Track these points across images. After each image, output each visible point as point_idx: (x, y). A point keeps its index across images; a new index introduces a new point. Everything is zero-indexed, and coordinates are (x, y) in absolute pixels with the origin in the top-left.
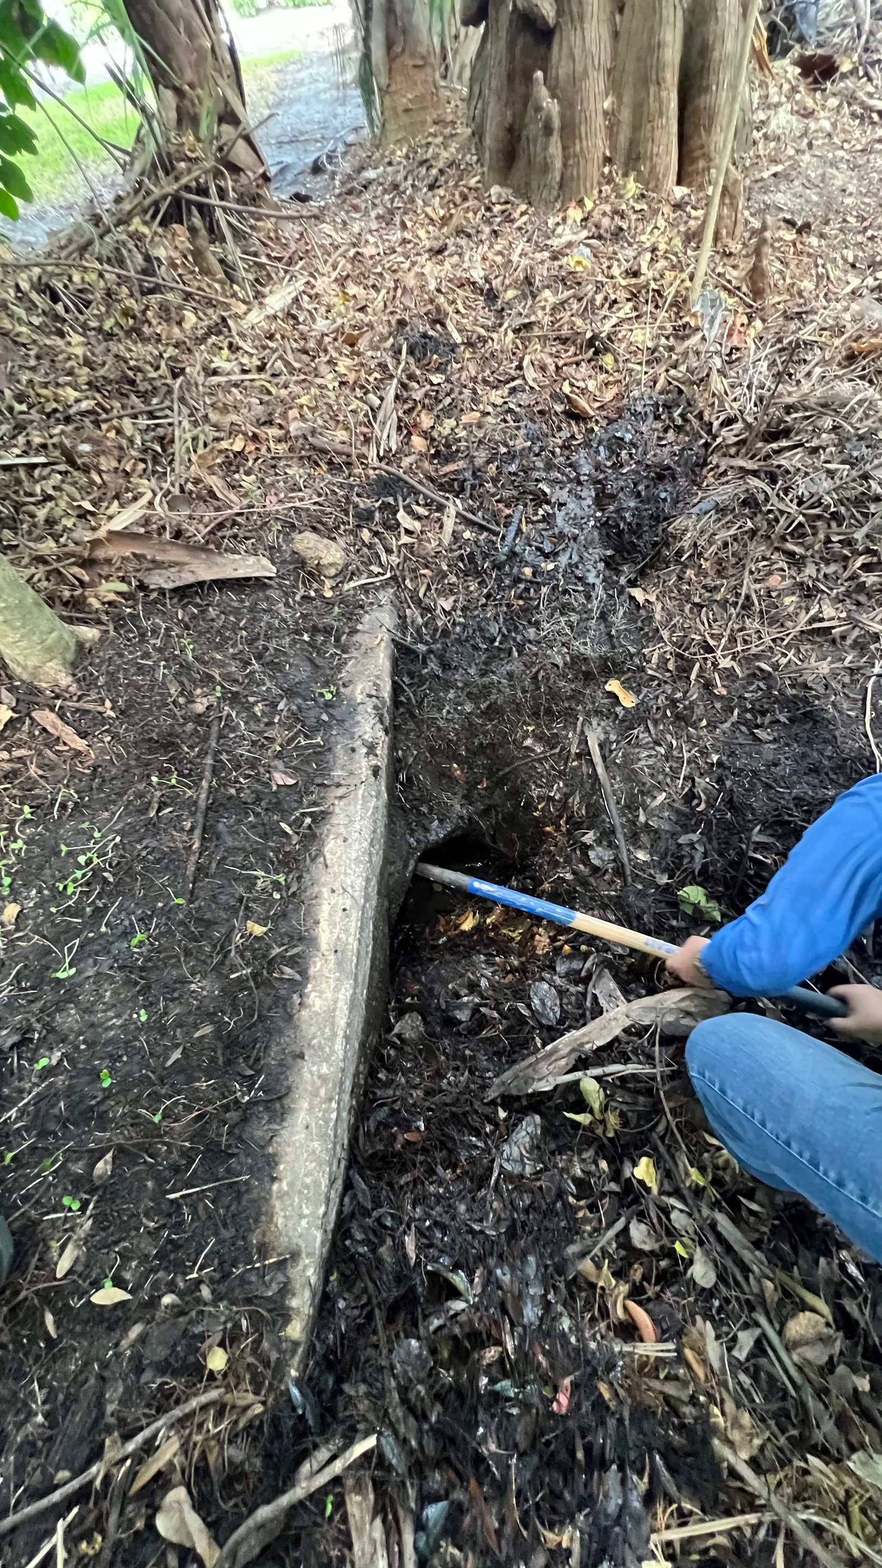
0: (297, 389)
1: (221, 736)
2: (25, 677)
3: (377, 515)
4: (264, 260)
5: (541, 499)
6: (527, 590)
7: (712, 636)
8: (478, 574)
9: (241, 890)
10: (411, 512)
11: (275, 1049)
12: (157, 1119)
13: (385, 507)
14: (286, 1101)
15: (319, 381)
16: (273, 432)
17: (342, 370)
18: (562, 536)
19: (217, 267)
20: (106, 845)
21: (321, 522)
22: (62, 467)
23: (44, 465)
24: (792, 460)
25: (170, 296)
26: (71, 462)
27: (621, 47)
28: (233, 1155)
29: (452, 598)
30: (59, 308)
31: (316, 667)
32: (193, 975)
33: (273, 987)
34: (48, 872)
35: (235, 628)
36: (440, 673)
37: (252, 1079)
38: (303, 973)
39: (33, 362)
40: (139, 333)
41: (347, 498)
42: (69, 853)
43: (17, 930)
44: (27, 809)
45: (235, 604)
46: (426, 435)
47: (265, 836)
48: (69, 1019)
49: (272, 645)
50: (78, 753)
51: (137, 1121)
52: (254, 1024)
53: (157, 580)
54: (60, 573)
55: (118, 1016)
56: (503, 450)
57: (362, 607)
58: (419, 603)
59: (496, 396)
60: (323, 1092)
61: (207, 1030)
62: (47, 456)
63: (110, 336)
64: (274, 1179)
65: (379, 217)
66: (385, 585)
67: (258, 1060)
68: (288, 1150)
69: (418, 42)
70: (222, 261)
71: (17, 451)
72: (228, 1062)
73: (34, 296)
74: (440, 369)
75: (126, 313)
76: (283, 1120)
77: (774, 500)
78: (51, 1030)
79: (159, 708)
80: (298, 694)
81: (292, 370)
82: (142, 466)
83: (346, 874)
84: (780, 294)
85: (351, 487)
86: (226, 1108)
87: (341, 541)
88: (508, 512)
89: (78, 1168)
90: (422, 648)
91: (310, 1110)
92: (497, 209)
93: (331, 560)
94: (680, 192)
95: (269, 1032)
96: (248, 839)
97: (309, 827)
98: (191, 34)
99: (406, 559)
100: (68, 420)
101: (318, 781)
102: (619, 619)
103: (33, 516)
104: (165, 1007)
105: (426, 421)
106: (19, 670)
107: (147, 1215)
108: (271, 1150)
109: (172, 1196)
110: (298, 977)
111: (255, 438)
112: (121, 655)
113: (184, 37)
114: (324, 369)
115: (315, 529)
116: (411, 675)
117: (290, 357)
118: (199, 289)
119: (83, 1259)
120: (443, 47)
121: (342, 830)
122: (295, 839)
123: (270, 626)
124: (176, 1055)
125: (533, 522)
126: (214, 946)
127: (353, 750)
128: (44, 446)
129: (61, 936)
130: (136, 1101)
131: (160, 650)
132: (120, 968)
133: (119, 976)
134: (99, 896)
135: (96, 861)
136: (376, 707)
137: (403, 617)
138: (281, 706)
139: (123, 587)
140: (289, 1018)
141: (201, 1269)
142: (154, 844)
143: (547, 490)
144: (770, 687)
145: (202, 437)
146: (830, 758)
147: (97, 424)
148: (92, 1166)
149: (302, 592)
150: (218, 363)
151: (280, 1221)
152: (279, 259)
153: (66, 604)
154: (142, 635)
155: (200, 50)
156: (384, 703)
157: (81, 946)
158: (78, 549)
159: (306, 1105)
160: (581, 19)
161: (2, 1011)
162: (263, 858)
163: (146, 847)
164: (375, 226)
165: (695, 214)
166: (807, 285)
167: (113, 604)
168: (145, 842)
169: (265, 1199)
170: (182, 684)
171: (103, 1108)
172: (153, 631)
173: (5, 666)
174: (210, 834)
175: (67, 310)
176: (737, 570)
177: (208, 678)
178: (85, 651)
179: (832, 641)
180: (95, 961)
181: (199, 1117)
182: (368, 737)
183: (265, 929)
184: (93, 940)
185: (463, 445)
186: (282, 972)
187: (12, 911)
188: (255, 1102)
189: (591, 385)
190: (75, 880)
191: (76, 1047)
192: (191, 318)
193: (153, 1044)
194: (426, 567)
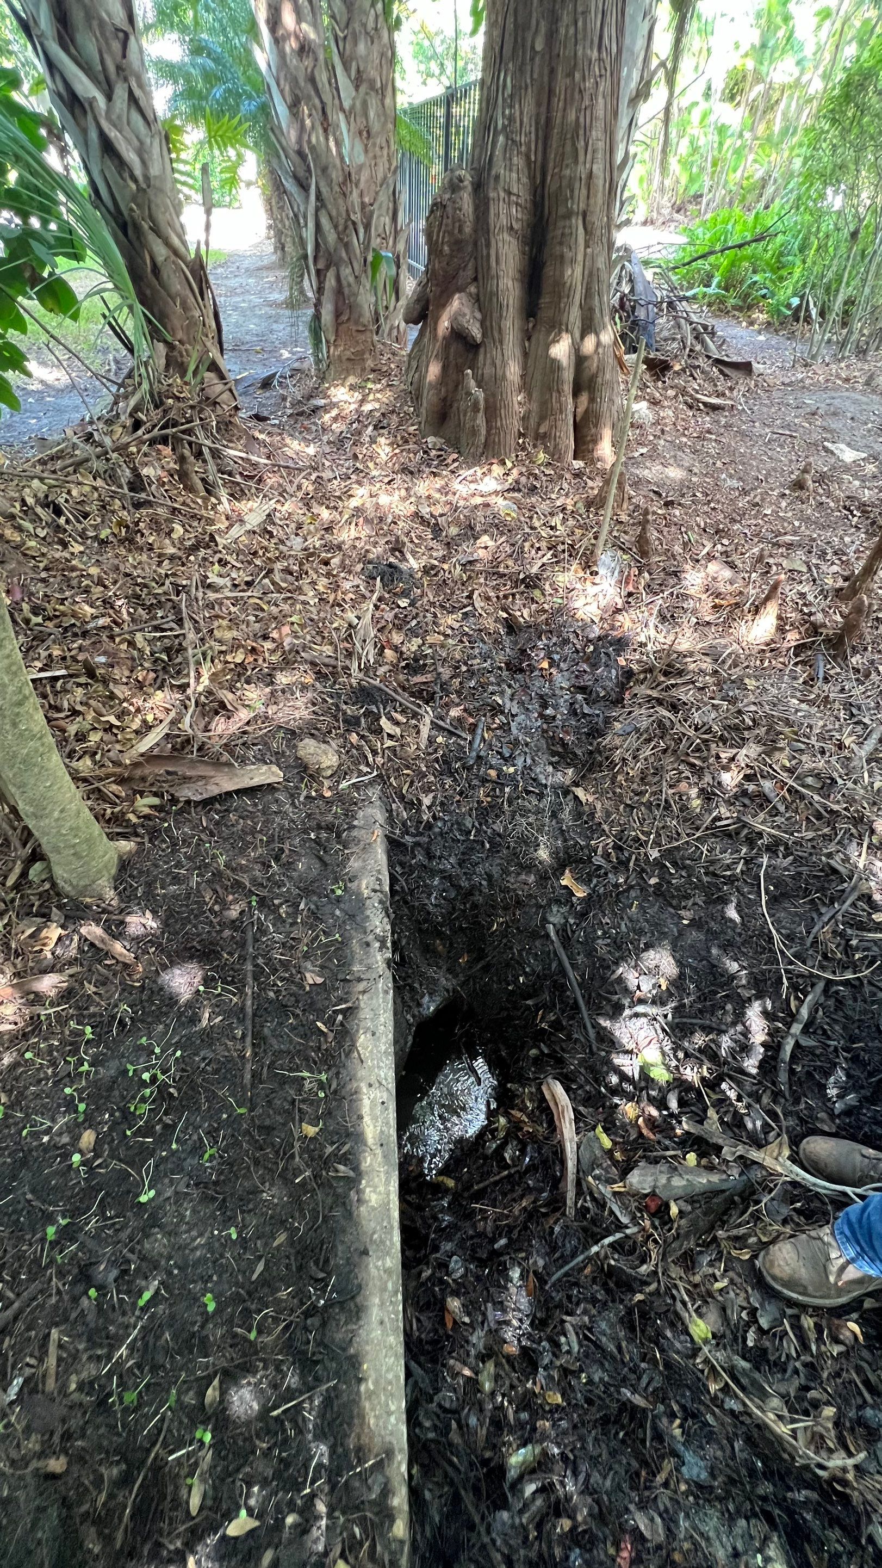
0: (286, 607)
1: (256, 940)
2: (73, 893)
3: (363, 721)
4: (238, 479)
5: (497, 710)
6: (494, 790)
7: (643, 833)
8: (451, 775)
9: (292, 1092)
10: (390, 718)
11: (340, 1248)
12: (252, 1336)
13: (368, 714)
14: (359, 1300)
15: (302, 598)
16: (268, 645)
17: (322, 589)
18: (516, 743)
19: (200, 485)
20: (166, 1060)
21: (316, 729)
22: (83, 680)
23: (63, 677)
24: (686, 695)
25: (160, 511)
26: (91, 674)
27: (530, 362)
28: (317, 1363)
29: (432, 795)
30: (62, 521)
31: (325, 864)
32: (263, 1184)
33: (331, 1186)
34: (116, 1093)
35: (253, 832)
36: (426, 862)
37: (325, 1281)
38: (356, 1169)
39: (44, 575)
40: (131, 541)
41: (337, 706)
42: (135, 1071)
43: (97, 1156)
44: (88, 1029)
45: (250, 809)
46: (396, 649)
47: (304, 1036)
48: (158, 1243)
49: (286, 846)
50: (126, 966)
51: (236, 1341)
52: (319, 1227)
53: (187, 793)
54: (99, 790)
55: (201, 1235)
56: (464, 668)
57: (355, 804)
58: (402, 798)
59: (450, 620)
60: (390, 1285)
61: (281, 1238)
62: (67, 668)
63: (103, 543)
64: (360, 1380)
65: (329, 443)
66: (371, 783)
67: (327, 1261)
68: (368, 1348)
69: (360, 315)
70: (203, 480)
71: (39, 664)
72: (300, 1268)
73: (39, 510)
74: (405, 594)
75: (120, 524)
76: (358, 1319)
77: (678, 725)
78: (143, 1258)
79: (196, 917)
80: (314, 892)
81: (279, 590)
82: (152, 675)
83: (379, 1067)
84: (660, 556)
85: (339, 696)
86: (307, 1314)
87: (333, 744)
88: (471, 720)
89: (190, 1399)
90: (408, 839)
91: (382, 1304)
92: (433, 453)
93: (329, 764)
94: (578, 464)
95: (332, 1231)
96: (291, 1041)
97: (342, 1024)
98: (184, 306)
99: (390, 760)
100: (85, 634)
101: (340, 976)
102: (566, 815)
103: (63, 730)
104: (243, 1220)
105: (397, 638)
106: (68, 888)
107: (258, 1436)
108: (352, 1351)
109: (275, 1413)
110: (352, 1174)
111: (253, 650)
112: (156, 866)
113: (178, 308)
114: (306, 588)
115: (312, 735)
116: (402, 864)
117: (277, 577)
118: (184, 504)
119: (210, 1493)
121: (369, 1024)
122: (331, 1036)
123: (282, 827)
124: (260, 1267)
125: (493, 730)
126: (277, 1152)
127: (368, 944)
128: (64, 658)
129: (139, 1156)
130: (230, 1322)
131: (189, 858)
132: (197, 1185)
133: (195, 1193)
134: (166, 1113)
135: (161, 1077)
136: (381, 902)
137: (390, 811)
138: (302, 906)
139: (156, 801)
140: (349, 1215)
141: (313, 1482)
142: (211, 1055)
143: (500, 702)
144: (689, 876)
145: (210, 653)
146: (740, 935)
147: (112, 638)
148: (202, 1394)
149: (305, 793)
150: (213, 579)
151: (372, 1421)
152: (252, 477)
153: (108, 821)
154: (174, 844)
155: (192, 323)
156: (385, 895)
157: (156, 1166)
158: (118, 770)
159: (377, 1301)
160: (501, 342)
161: (91, 1244)
162: (307, 1059)
163: (204, 1059)
164: (328, 450)
165: (590, 483)
166: (678, 549)
167: (147, 817)
168: (202, 1054)
169: (355, 1401)
170: (215, 891)
171: (204, 1333)
172: (184, 841)
173: (54, 885)
174: (259, 1040)
175: (68, 521)
176: (656, 779)
177: (238, 885)
178: (124, 865)
179: (729, 836)
180: (172, 1181)
181: (287, 1328)
182: (378, 931)
183: (317, 1129)
184: (166, 1158)
185: (429, 661)
186: (337, 1171)
187: (88, 1138)
188: (330, 1304)
189: (526, 613)
190: (143, 1100)
191: (170, 1273)
192: (179, 530)
193: (238, 1259)
194: (408, 767)
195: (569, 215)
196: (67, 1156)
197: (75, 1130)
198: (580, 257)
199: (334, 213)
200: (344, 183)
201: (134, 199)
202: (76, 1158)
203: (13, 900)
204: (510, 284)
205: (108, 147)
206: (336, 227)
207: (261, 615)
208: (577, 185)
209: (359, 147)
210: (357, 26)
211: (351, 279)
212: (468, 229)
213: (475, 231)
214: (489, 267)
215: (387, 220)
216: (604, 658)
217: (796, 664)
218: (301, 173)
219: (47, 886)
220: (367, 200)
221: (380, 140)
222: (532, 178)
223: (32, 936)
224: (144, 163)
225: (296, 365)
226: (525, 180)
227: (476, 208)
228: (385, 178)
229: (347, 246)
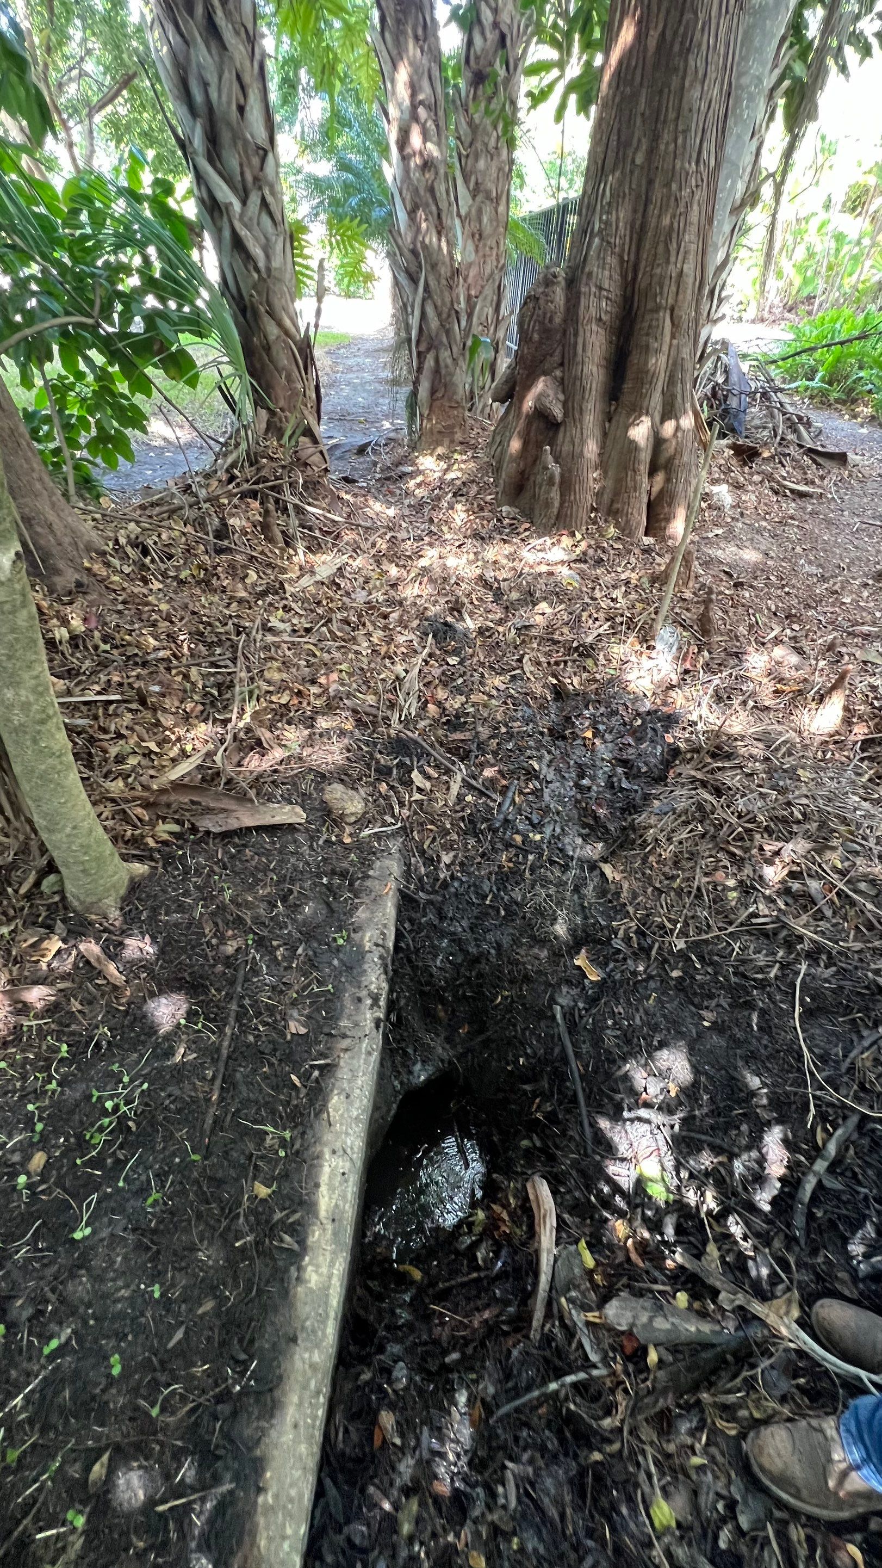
0: (337, 655)
1: (246, 980)
2: (79, 908)
3: (395, 771)
4: (317, 534)
5: (532, 774)
6: (517, 855)
8: (476, 836)
9: (251, 1146)
10: (422, 772)
11: (269, 1329)
12: (155, 1412)
13: (401, 765)
14: (277, 1393)
15: (356, 647)
16: (315, 690)
17: (376, 641)
18: (546, 810)
19: (279, 537)
20: (132, 1091)
21: (347, 775)
22: (134, 706)
23: (118, 701)
24: (732, 779)
25: (238, 557)
26: (143, 701)
27: (609, 442)
28: (218, 1458)
29: (452, 854)
30: (147, 560)
31: (331, 911)
32: (201, 1241)
33: (272, 1257)
34: (76, 1117)
35: (266, 870)
36: (436, 922)
37: (245, 1364)
38: (302, 1242)
39: (120, 607)
40: (208, 583)
41: (371, 755)
42: (99, 1098)
43: (42, 1182)
44: (64, 1047)
45: (267, 846)
46: (439, 704)
47: (276, 1088)
48: (81, 1287)
49: (296, 888)
50: (116, 988)
51: (138, 1415)
52: (251, 1300)
53: (208, 824)
54: (124, 811)
55: (127, 1286)
56: (503, 730)
57: (374, 853)
58: (422, 853)
59: (497, 681)
60: (313, 1384)
61: (208, 1306)
62: (122, 694)
63: (182, 582)
64: (260, 1490)
66: (394, 834)
67: (252, 1341)
68: (276, 1453)
69: (455, 393)
70: (283, 532)
71: (97, 688)
72: (223, 1344)
73: (129, 550)
74: (455, 652)
75: (200, 566)
76: (272, 1416)
77: (719, 810)
78: (62, 1300)
79: (193, 948)
80: (315, 938)
81: (335, 638)
82: (200, 707)
83: (347, 1134)
84: (722, 635)
85: (375, 744)
86: (219, 1399)
87: (362, 791)
88: (504, 782)
89: (74, 1472)
90: (422, 896)
91: (300, 1404)
92: (507, 521)
93: (353, 810)
94: (649, 541)
95: (264, 1309)
96: (261, 1090)
97: (317, 1081)
98: (289, 379)
99: (416, 813)
100: (145, 664)
101: (326, 1030)
102: (589, 891)
103: (105, 751)
104: (171, 1278)
105: (441, 694)
106: (76, 903)
107: (136, 1532)
108: (258, 1453)
109: (161, 1508)
110: (296, 1247)
112: (164, 891)
113: (284, 380)
114: (361, 639)
115: (342, 781)
116: (411, 921)
117: (334, 627)
118: (262, 553)
120: (472, 392)
121: (345, 1085)
122: (303, 1092)
123: (295, 868)
124: (179, 1335)
125: (525, 794)
126: (222, 1209)
127: (360, 1000)
128: (121, 684)
129: (83, 1190)
130: (135, 1391)
131: (197, 888)
132: (134, 1230)
133: (131, 1239)
134: (121, 1147)
135: (123, 1108)
136: (381, 957)
137: (408, 865)
138: (300, 951)
139: (176, 828)
140: (285, 1293)
142: (177, 1092)
143: (537, 767)
145: (257, 692)
147: (169, 669)
148: (88, 1469)
149: (325, 837)
150: (274, 622)
151: (263, 1543)
152: (330, 533)
153: (126, 842)
154: (186, 873)
155: (295, 393)
156: (387, 951)
157: (98, 1202)
158: (145, 794)
159: (295, 1399)
161: (16, 1274)
162: (273, 1112)
163: (169, 1096)
164: (407, 512)
165: (658, 559)
166: (742, 630)
167: (166, 843)
168: (170, 1089)
169: (250, 1513)
170: (216, 924)
171: (105, 1398)
172: (196, 870)
173: (64, 898)
174: (229, 1084)
175: (153, 561)
176: (691, 864)
177: (239, 921)
178: (135, 886)
179: (767, 936)
180: (111, 1220)
181: (193, 1410)
182: (373, 987)
183: (269, 1191)
184: (111, 1195)
185: (470, 720)
186: (282, 1241)
187: (39, 1159)
188: (245, 1391)
189: (576, 681)
190: (101, 1129)
191: (85, 1323)
192: (253, 576)
193: (158, 1320)
194: (432, 823)
195: (657, 309)
196: (14, 1175)
197: (27, 1150)
198: (665, 348)
199: (439, 303)
200: (452, 277)
201: (255, 287)
202: (22, 1179)
203: (22, 909)
204: (595, 370)
205: (238, 244)
206: (439, 315)
207: (313, 660)
208: (667, 282)
209: (470, 247)
210: (479, 145)
211: (449, 361)
212: (558, 320)
213: (565, 321)
214: (575, 354)
215: (490, 311)
216: (650, 733)
217: (862, 760)
218: (413, 268)
219: (57, 898)
220: (473, 293)
221: (491, 242)
222: (624, 276)
223: (33, 946)
224: (268, 257)
225: (392, 435)
226: (616, 277)
227: (568, 300)
228: (492, 273)
229: (448, 332)
